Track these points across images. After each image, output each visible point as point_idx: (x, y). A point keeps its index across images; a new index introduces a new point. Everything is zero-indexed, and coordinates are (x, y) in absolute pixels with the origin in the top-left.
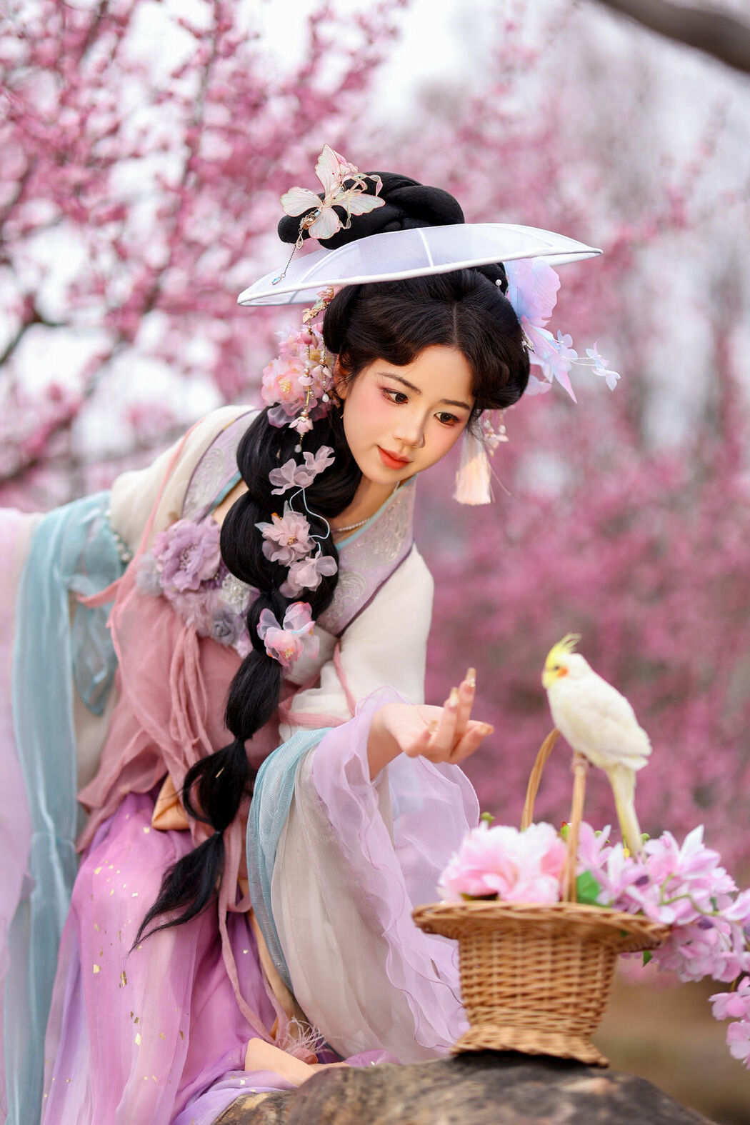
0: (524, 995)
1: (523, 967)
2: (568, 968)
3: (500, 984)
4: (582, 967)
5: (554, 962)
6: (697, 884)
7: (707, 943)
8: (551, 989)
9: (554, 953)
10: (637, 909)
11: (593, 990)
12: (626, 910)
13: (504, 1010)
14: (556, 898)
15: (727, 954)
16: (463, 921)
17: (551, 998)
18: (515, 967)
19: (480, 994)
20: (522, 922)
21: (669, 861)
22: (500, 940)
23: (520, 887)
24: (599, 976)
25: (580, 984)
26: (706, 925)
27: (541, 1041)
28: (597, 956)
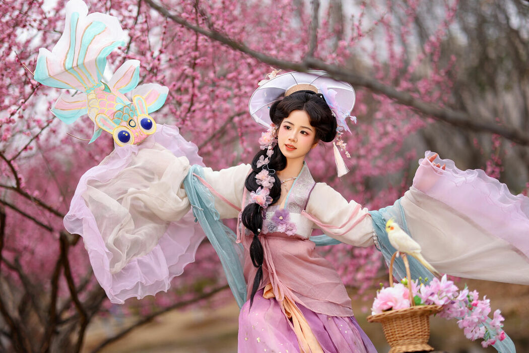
0: (407, 335)
1: (404, 327)
2: (417, 325)
3: (398, 334)
4: (421, 324)
5: (413, 324)
6: (448, 292)
7: (454, 308)
8: (414, 332)
9: (412, 321)
10: (432, 303)
11: (425, 330)
12: (429, 304)
13: (401, 341)
14: (409, 305)
15: (460, 309)
16: (384, 318)
17: (414, 335)
18: (402, 328)
19: (393, 338)
20: (401, 315)
21: (438, 286)
22: (395, 321)
23: (399, 305)
24: (426, 325)
25: (421, 329)
26: (453, 303)
27: (415, 347)
28: (424, 319)
